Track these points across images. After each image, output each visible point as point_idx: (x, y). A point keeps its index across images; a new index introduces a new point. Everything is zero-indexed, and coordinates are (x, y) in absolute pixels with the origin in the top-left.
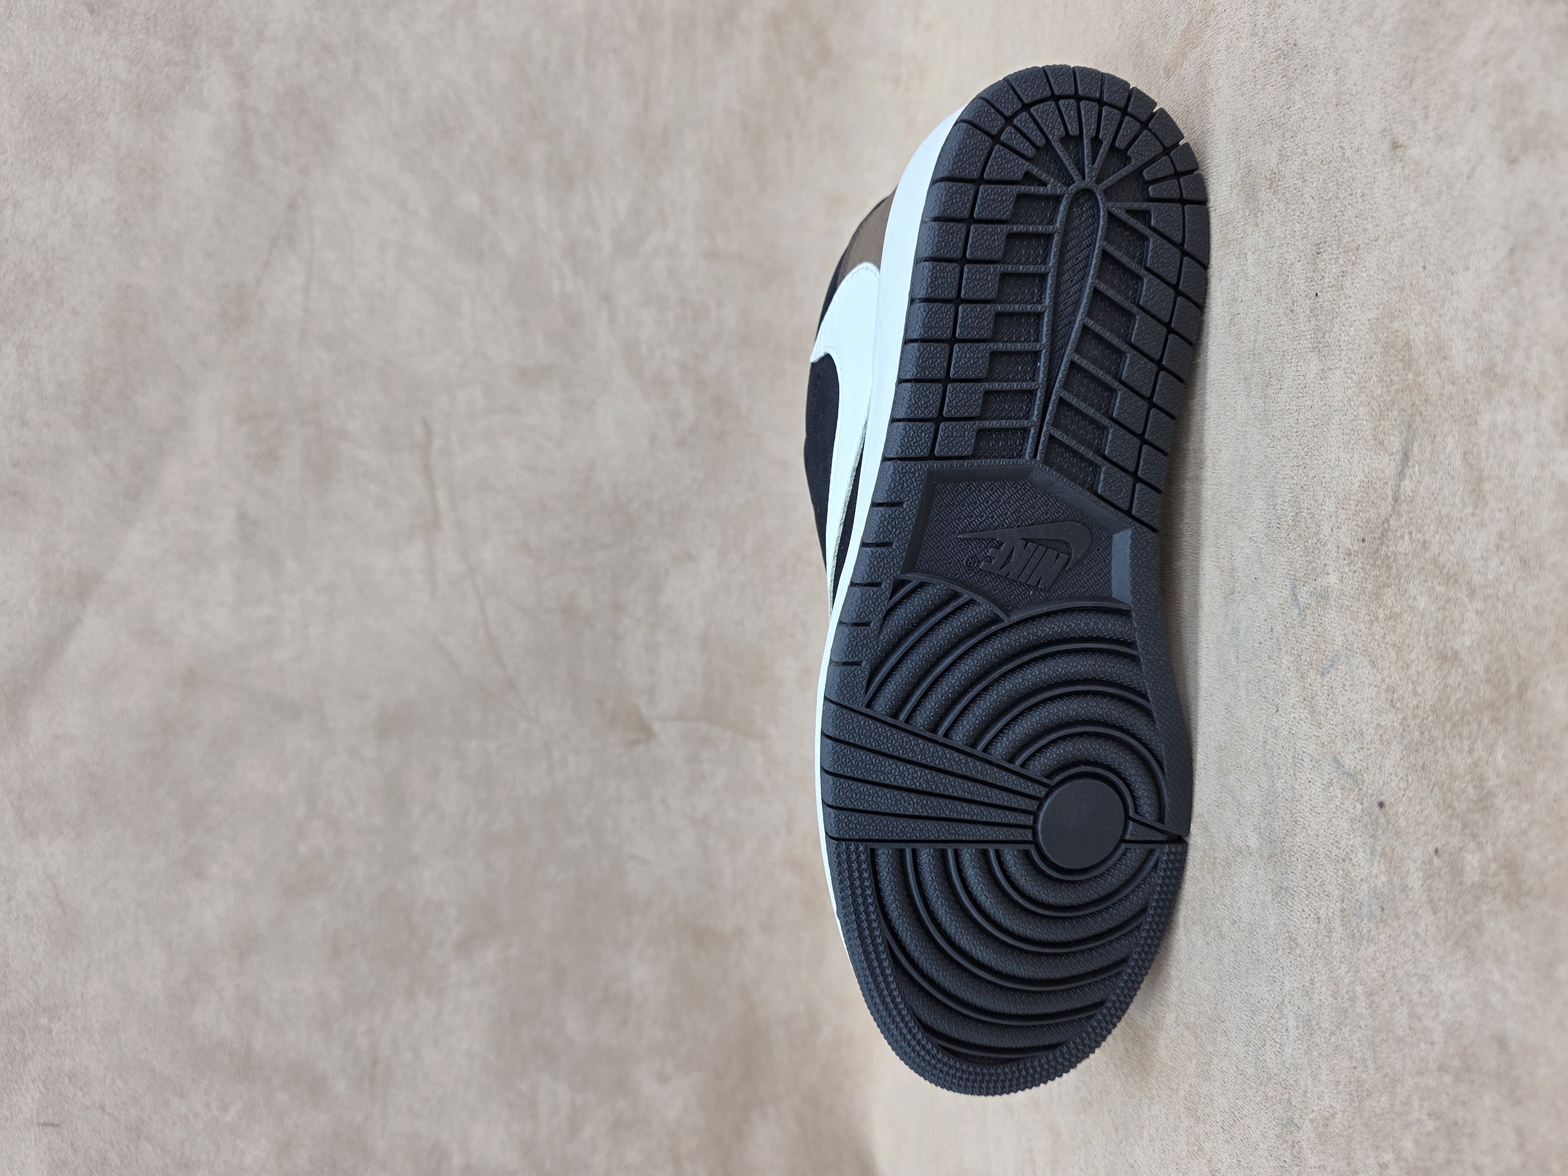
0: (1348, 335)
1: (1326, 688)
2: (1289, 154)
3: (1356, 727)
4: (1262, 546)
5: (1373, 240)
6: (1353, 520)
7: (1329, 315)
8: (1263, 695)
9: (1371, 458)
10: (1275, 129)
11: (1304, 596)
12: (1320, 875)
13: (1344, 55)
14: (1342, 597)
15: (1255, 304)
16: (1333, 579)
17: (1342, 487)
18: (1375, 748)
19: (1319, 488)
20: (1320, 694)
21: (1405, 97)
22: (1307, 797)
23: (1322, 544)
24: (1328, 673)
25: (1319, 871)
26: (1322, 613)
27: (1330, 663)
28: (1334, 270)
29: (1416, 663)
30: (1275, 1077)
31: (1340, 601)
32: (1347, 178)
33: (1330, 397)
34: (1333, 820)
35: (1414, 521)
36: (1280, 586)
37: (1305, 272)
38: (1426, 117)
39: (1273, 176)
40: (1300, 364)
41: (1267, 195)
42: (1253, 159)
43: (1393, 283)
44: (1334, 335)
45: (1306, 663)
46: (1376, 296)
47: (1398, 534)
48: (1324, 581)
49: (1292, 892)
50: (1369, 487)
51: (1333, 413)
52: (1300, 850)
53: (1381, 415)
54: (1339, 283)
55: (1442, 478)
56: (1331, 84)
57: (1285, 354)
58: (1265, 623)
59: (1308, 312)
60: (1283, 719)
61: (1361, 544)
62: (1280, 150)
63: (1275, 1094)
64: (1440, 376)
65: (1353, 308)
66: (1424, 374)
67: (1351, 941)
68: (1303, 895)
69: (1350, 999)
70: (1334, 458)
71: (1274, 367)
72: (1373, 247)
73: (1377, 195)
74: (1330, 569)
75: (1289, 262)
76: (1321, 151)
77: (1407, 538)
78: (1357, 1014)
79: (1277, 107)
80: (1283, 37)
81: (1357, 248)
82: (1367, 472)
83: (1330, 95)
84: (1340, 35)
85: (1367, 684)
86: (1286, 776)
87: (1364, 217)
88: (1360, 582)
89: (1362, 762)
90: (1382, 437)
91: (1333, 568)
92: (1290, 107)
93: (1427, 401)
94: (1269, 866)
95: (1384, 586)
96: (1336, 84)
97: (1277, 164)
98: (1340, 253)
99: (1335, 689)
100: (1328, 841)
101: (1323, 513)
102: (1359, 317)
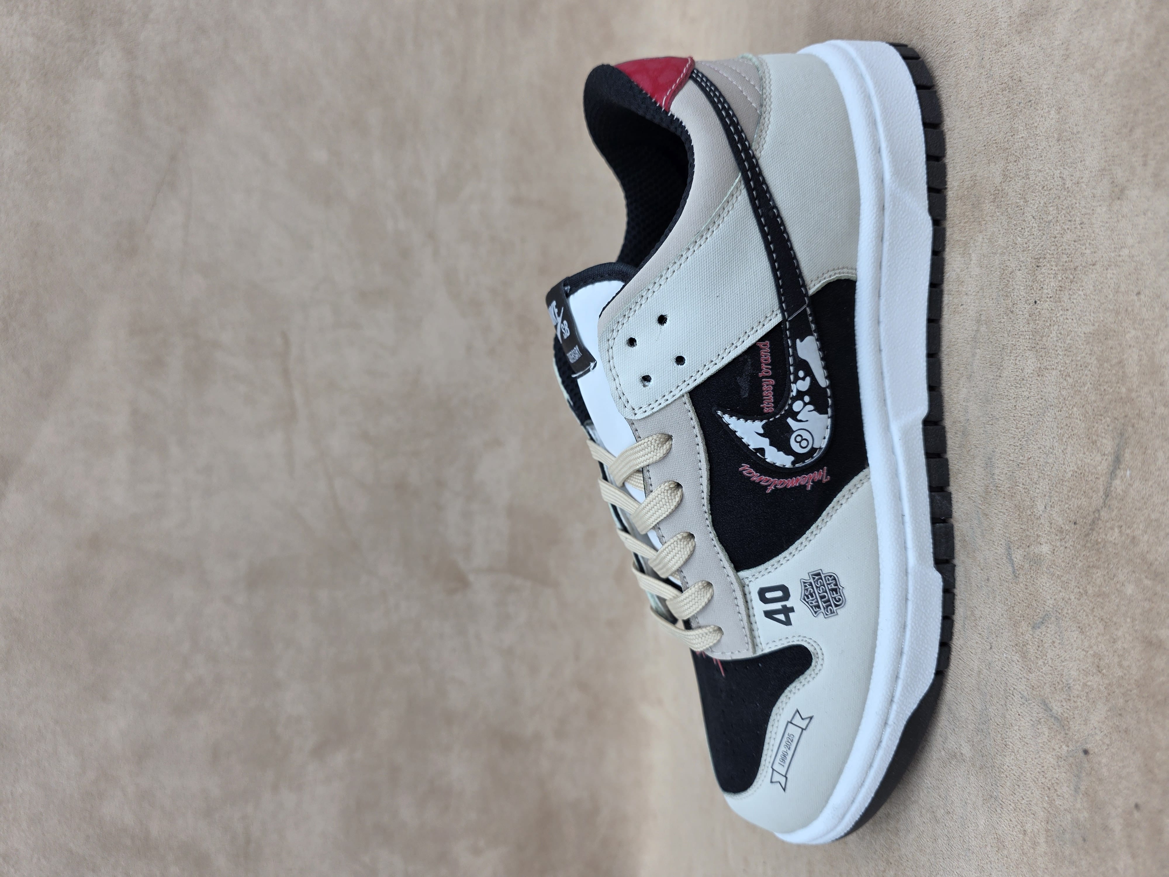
0: (1065, 343)
1: (1037, 640)
2: (1012, 175)
3: (1064, 681)
5: (1091, 265)
7: (1047, 321)
8: (978, 632)
9: (1084, 454)
10: (1000, 152)
11: (1018, 556)
12: (1027, 796)
13: (1067, 98)
14: (1054, 566)
15: (977, 299)
16: (1045, 549)
17: (1056, 472)
18: (1081, 702)
19: (1034, 469)
20: (1031, 644)
21: (1125, 143)
24: (1039, 628)
26: (1034, 576)
27: (1041, 620)
28: (1052, 284)
29: (1123, 640)
31: (1052, 570)
32: (1067, 205)
33: (1046, 393)
34: (1040, 753)
35: (1124, 516)
36: (996, 544)
37: (1024, 280)
38: (1145, 164)
39: (997, 192)
40: (1018, 358)
41: (991, 208)
42: (978, 175)
43: (1109, 306)
44: (1051, 340)
46: (1092, 314)
47: (1108, 525)
48: (1035, 549)
49: (1001, 803)
50: (1081, 478)
51: (1049, 407)
52: (1009, 769)
53: (1094, 418)
54: (1057, 296)
55: (1151, 486)
56: (1054, 121)
58: (982, 571)
59: (1027, 316)
60: (996, 656)
62: (1004, 171)
64: (1153, 397)
65: (1070, 320)
66: (1137, 391)
67: (1053, 857)
70: (1049, 446)
71: (995, 357)
72: (1091, 271)
73: (1095, 226)
75: (1010, 269)
76: (1042, 179)
77: (1116, 530)
79: (1002, 133)
80: (1009, 73)
81: (1075, 269)
82: (1080, 465)
83: (1052, 130)
84: (1062, 79)
85: (1075, 646)
86: (998, 704)
87: (1082, 242)
88: (1071, 558)
89: (1068, 711)
90: (1094, 438)
91: (1045, 540)
92: (1014, 135)
93: (1139, 416)
94: (980, 775)
95: (1093, 567)
96: (1058, 122)
97: (1001, 183)
98: (1059, 270)
99: (1045, 643)
100: (1035, 769)
101: (1037, 491)
102: (1076, 330)
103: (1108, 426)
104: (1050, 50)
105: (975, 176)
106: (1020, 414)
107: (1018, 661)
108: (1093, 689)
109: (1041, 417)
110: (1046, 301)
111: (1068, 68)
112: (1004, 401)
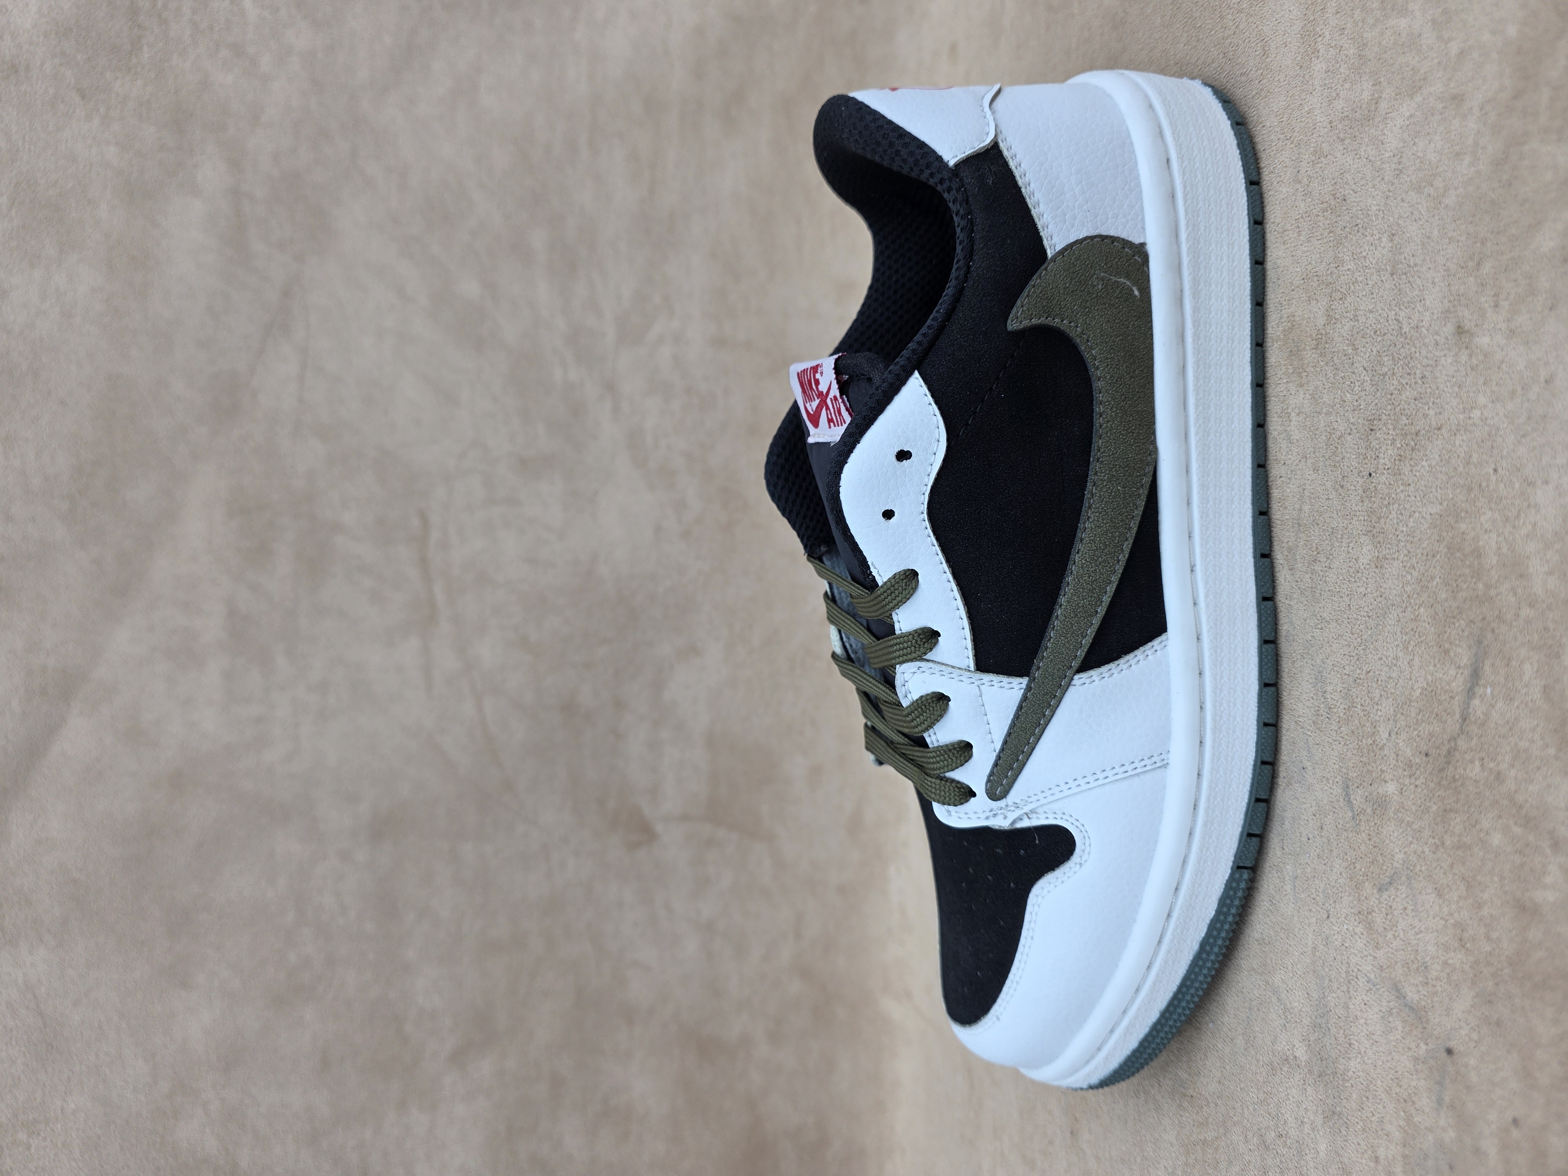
0: (1407, 526)
1: (1384, 906)
2: (1338, 317)
3: (1419, 958)
4: (1309, 733)
5: (1435, 429)
6: (1415, 729)
7: (1385, 499)
8: (1312, 896)
9: (1435, 666)
10: (1322, 287)
11: (1358, 798)
12: (1378, 1111)
13: (1401, 222)
14: (1402, 810)
15: (1299, 469)
16: (1391, 788)
17: (1402, 690)
18: (1441, 986)
19: (1374, 685)
20: (1377, 911)
21: (1472, 279)
22: (1363, 1021)
23: (1379, 747)
24: (1386, 890)
25: (1377, 1105)
26: (1379, 823)
27: (1389, 880)
28: (1390, 452)
29: (1490, 904)
31: (1400, 815)
32: (1404, 355)
33: (1386, 589)
34: (1393, 1054)
35: (1486, 746)
36: (1331, 782)
37: (1356, 447)
38: (1496, 306)
39: (1320, 336)
40: (1351, 545)
41: (1313, 356)
42: (1296, 314)
43: (1459, 480)
44: (1391, 522)
45: (1361, 873)
46: (1439, 490)
47: (1468, 757)
48: (1379, 788)
49: (1347, 1121)
50: (1432, 696)
51: (1391, 607)
52: (1355, 1076)
53: (1445, 621)
54: (1396, 467)
55: (1518, 707)
56: (1386, 250)
57: (1335, 531)
58: (1314, 818)
59: (1360, 491)
60: (1335, 928)
61: (1424, 758)
62: (1327, 311)
64: (1515, 594)
65: (1413, 498)
66: (1496, 588)
68: (1359, 1127)
70: (1391, 655)
71: (1322, 542)
72: (1435, 436)
73: (1438, 380)
74: (1388, 777)
75: (1338, 433)
77: (1477, 763)
79: (1324, 263)
80: (1330, 190)
81: (1416, 434)
82: (1430, 680)
83: (1385, 261)
84: (1395, 199)
85: (1432, 913)
86: (1338, 991)
87: (1424, 401)
88: (1423, 799)
89: (1425, 998)
90: (1447, 646)
91: (1391, 776)
92: (1338, 266)
93: (1500, 618)
94: (1319, 1085)
95: (1451, 810)
96: (1390, 251)
97: (1324, 325)
98: (1397, 435)
99: (1395, 910)
100: (1387, 1075)
101: (1379, 713)
102: (1420, 509)
103: (1463, 631)
104: (1379, 163)
105: (1294, 316)
106: (1355, 616)
107: (1362, 934)
108: (1455, 969)
109: (1381, 620)
110: (1383, 474)
111: (1401, 186)
112: (1335, 599)
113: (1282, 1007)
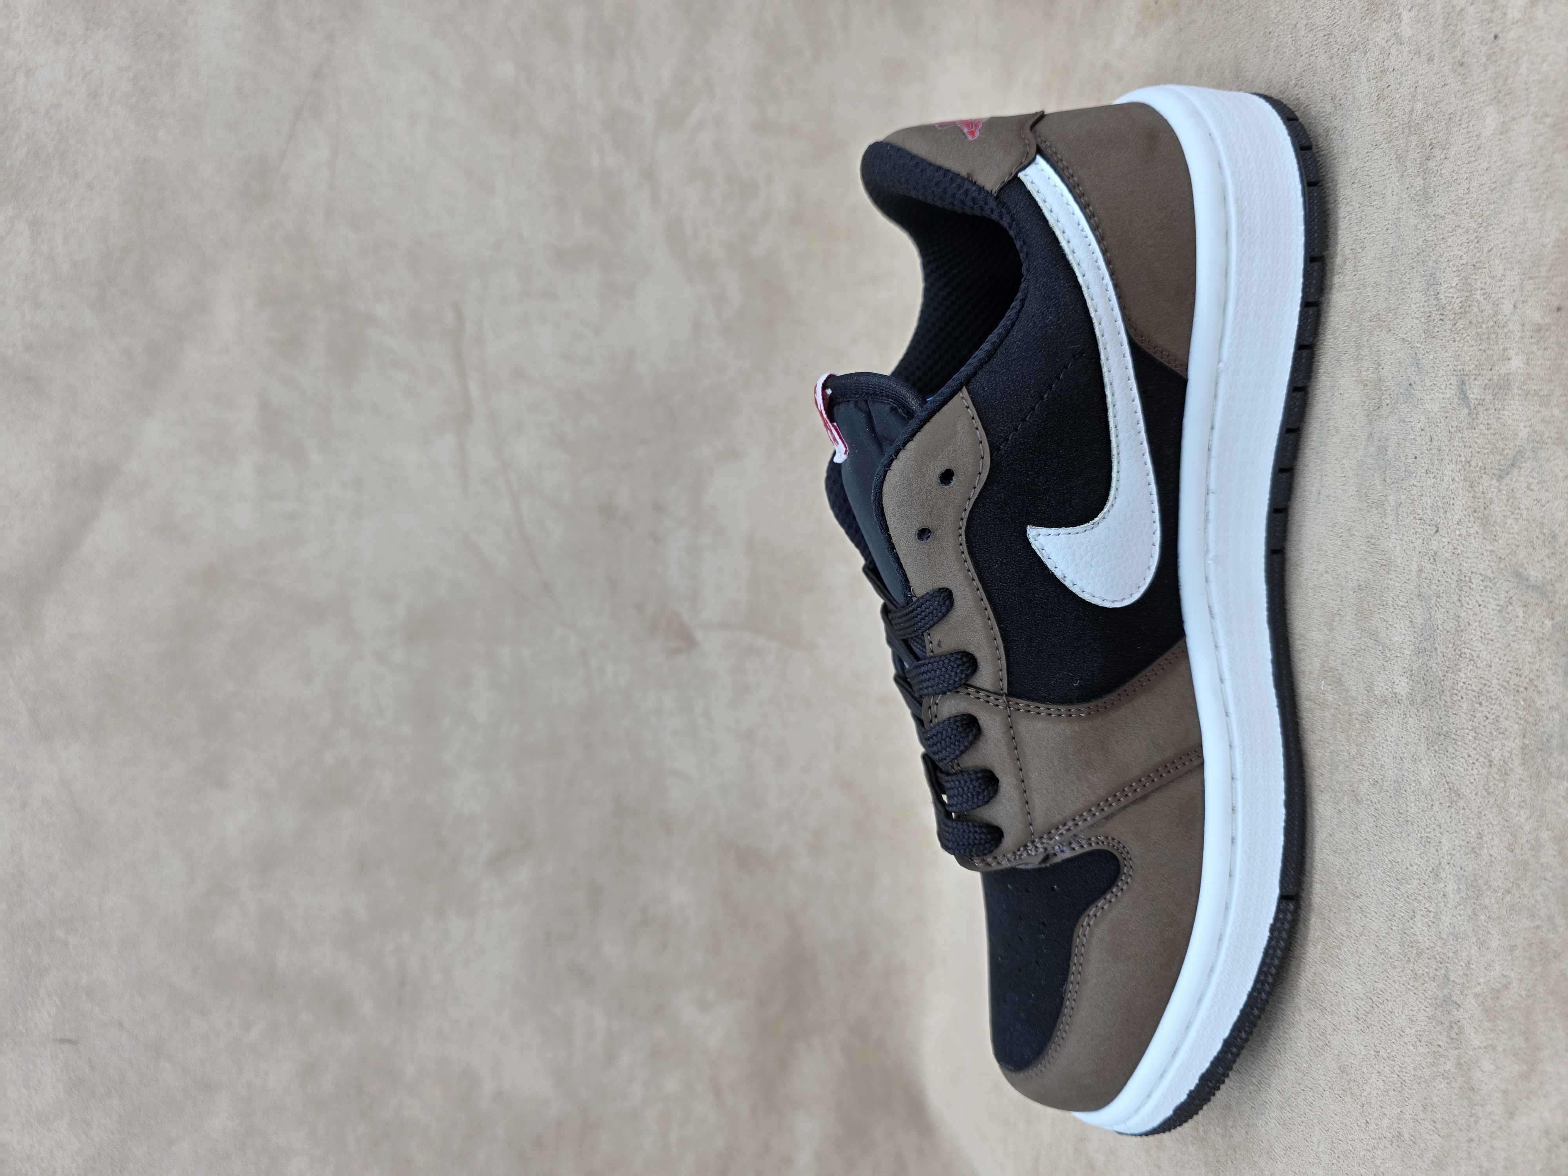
4: (1418, 345)
6: (1545, 289)
22: (1477, 624)
25: (1491, 706)
30: (1427, 951)
45: (1478, 469)
57: (1452, 116)
63: (1427, 970)
68: (1470, 738)
69: (1533, 849)
74: (1511, 353)
78: (1542, 865)
113: (1380, 648)
